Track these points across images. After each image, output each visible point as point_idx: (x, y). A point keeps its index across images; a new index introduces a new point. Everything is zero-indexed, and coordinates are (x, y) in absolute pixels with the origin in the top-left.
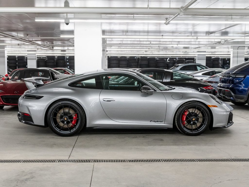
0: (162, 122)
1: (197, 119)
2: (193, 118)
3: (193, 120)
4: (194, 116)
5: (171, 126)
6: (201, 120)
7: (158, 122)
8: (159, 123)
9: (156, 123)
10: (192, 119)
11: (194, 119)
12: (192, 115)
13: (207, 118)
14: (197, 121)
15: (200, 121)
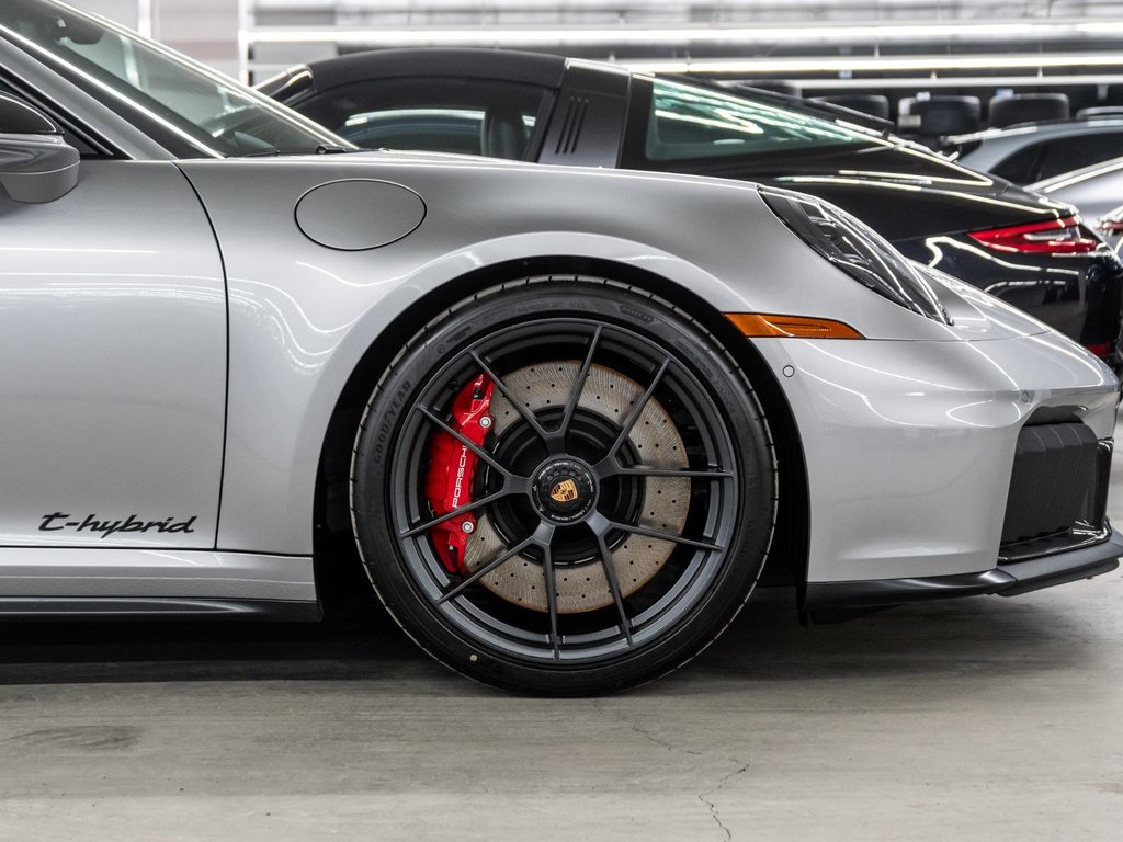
0: (186, 527)
1: (610, 484)
2: (563, 474)
3: (559, 497)
4: (573, 445)
5: (299, 582)
6: (665, 502)
7: (140, 527)
8: (152, 538)
9: (115, 539)
10: (545, 489)
11: (566, 490)
12: (546, 434)
13: (730, 472)
14: (606, 509)
15: (659, 518)
